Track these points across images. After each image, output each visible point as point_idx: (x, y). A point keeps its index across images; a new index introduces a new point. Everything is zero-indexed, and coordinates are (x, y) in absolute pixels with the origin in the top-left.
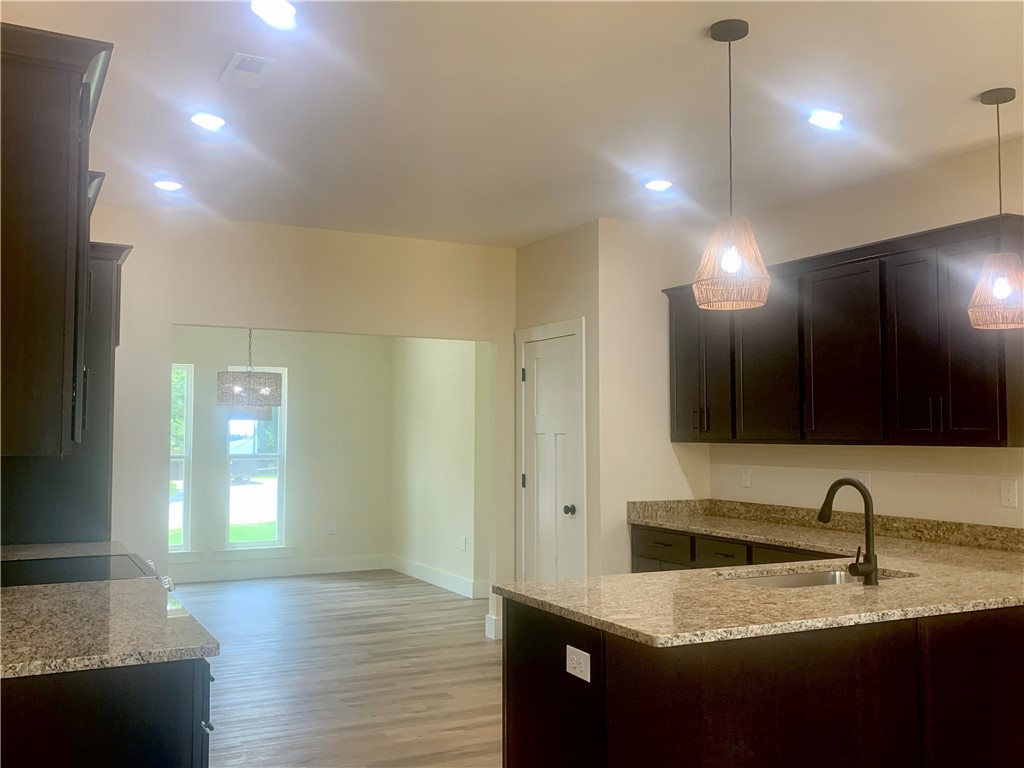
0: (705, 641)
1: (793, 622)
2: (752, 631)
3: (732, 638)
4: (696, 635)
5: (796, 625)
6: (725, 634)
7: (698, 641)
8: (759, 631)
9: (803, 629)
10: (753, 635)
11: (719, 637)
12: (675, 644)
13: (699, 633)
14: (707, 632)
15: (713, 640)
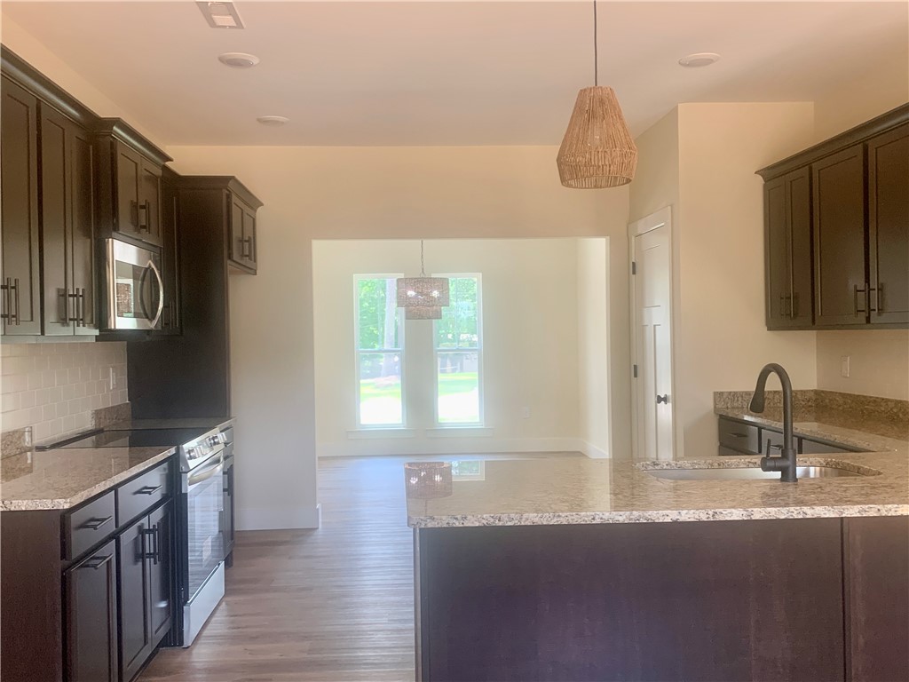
0: (466, 525)
1: (583, 514)
3: (500, 524)
4: (456, 519)
5: (587, 516)
6: (492, 520)
7: (457, 524)
9: (598, 521)
10: (528, 523)
11: (485, 522)
12: (430, 526)
13: (459, 517)
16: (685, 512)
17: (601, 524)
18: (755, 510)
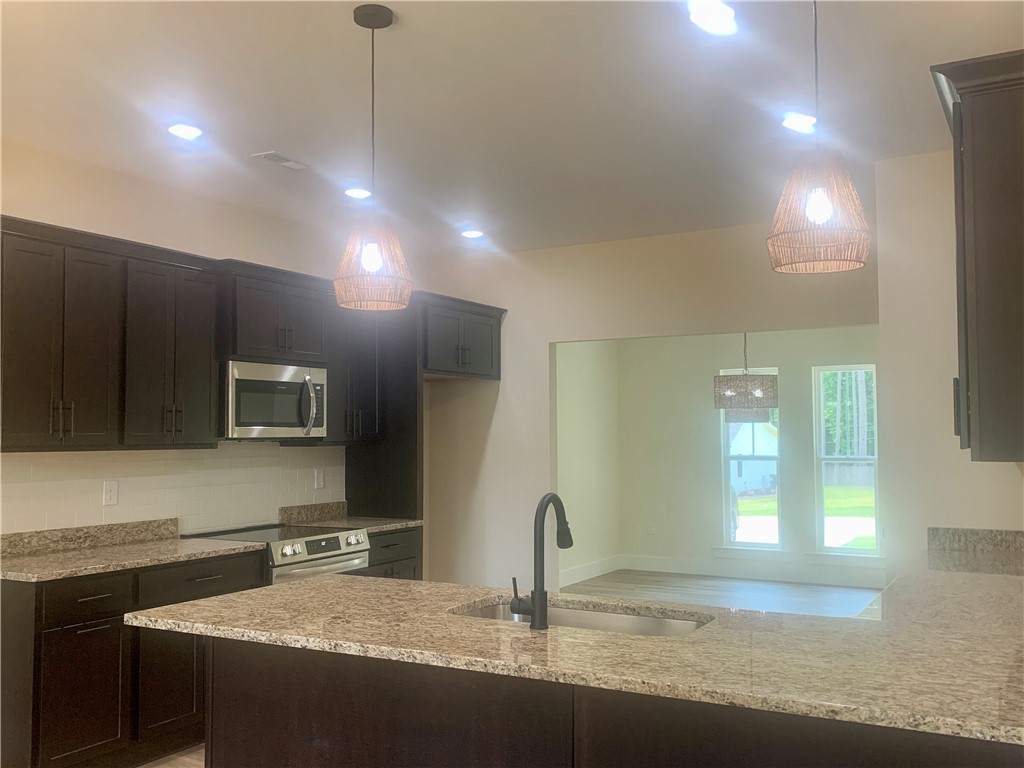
2: (197, 629)
6: (174, 626)
7: (151, 626)
8: (203, 630)
9: (245, 638)
10: (197, 633)
11: (169, 626)
13: (153, 619)
14: (159, 620)
15: (164, 628)
16: (312, 639)
17: (248, 642)
18: (370, 646)
